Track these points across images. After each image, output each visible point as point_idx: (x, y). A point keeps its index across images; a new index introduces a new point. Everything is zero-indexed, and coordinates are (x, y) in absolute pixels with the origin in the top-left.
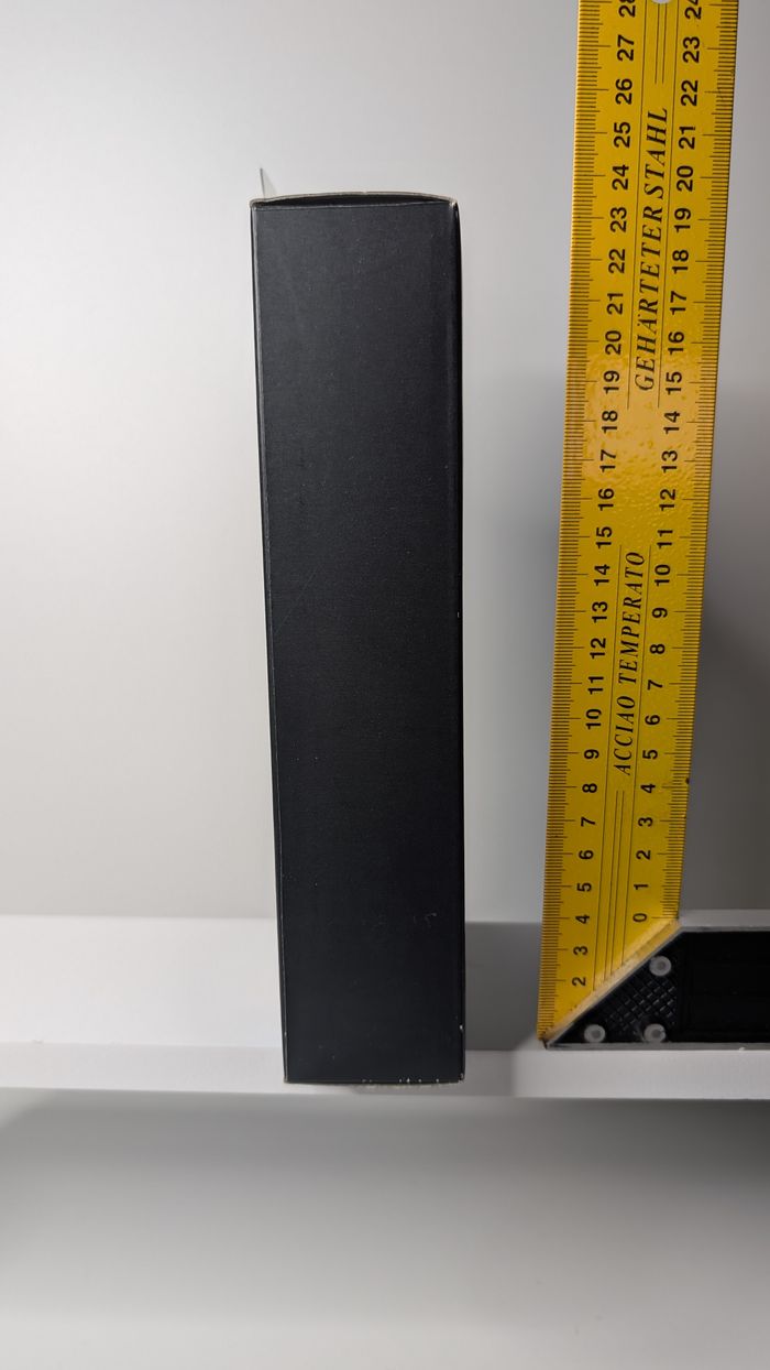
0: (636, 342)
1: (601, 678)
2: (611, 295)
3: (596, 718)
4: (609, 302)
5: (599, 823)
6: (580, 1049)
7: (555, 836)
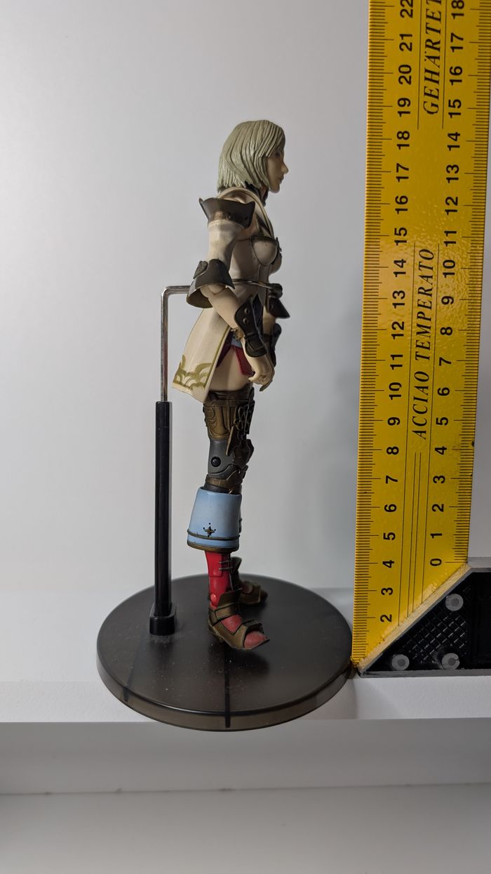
0: (424, 74)
1: (401, 356)
2: (402, 36)
3: (397, 390)
4: (400, 40)
5: (401, 481)
6: (388, 676)
7: (365, 493)
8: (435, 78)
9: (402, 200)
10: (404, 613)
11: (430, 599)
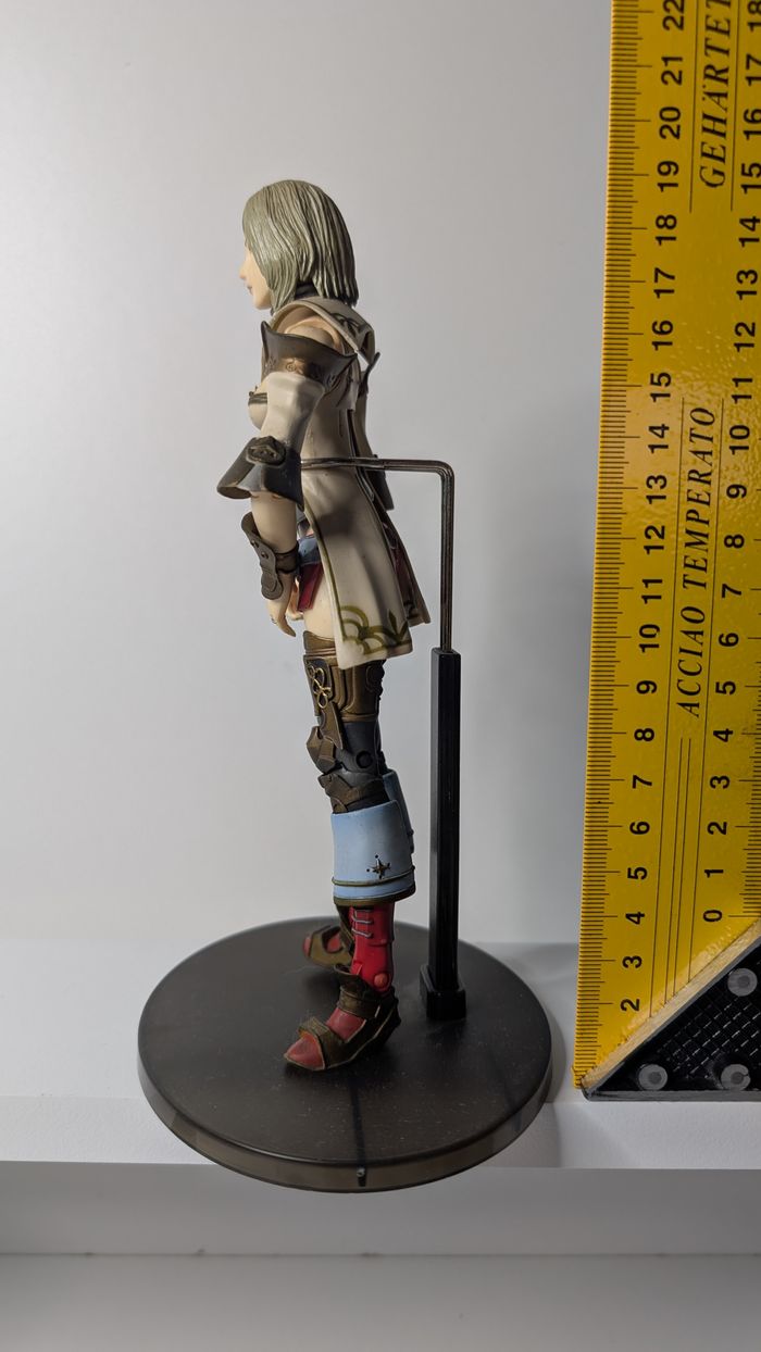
0: (701, 122)
1: (660, 581)
2: (666, 60)
3: (653, 636)
4: (663, 68)
5: (657, 784)
6: (632, 1099)
7: (598, 802)
8: (719, 127)
9: (663, 328)
10: (659, 998)
11: (702, 975)
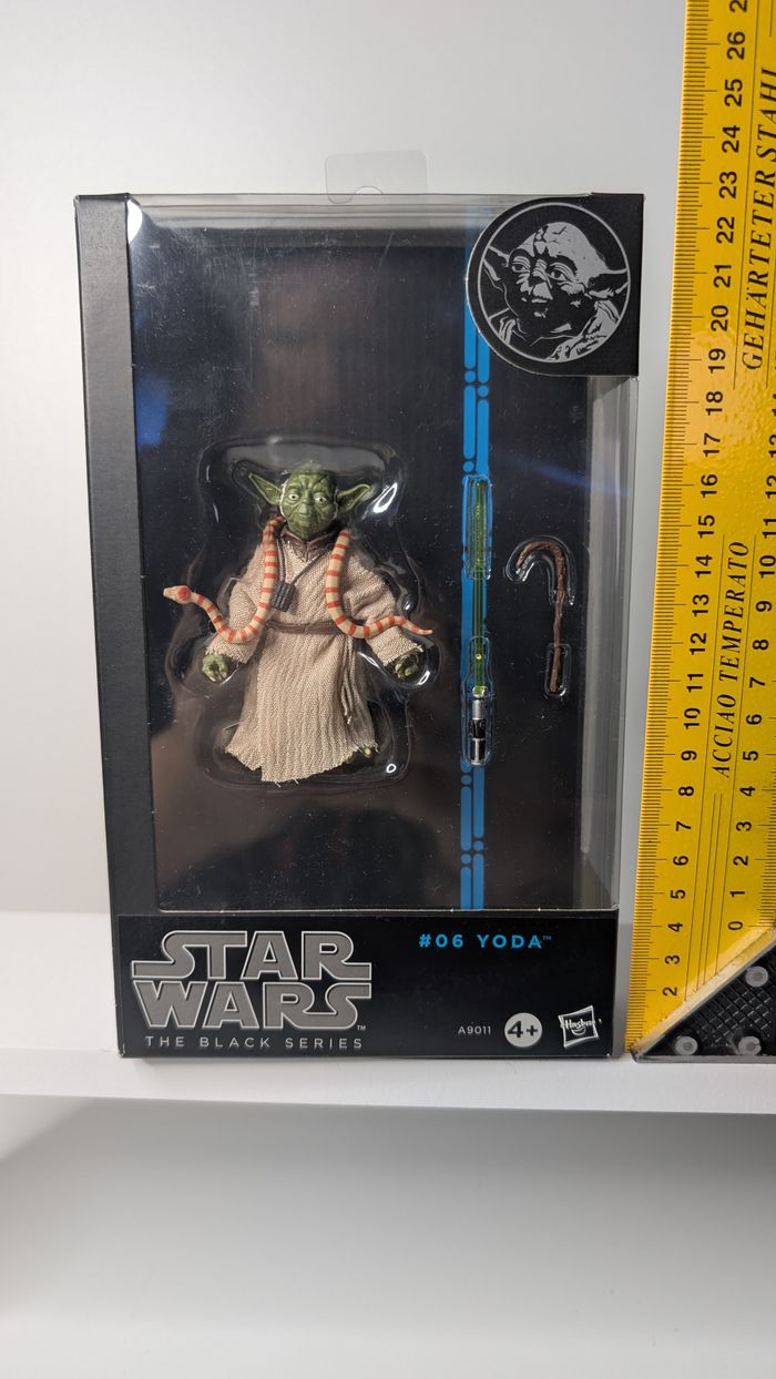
0: (745, 317)
1: (701, 675)
2: (718, 267)
3: (695, 717)
5: (695, 828)
6: (670, 1062)
7: (649, 842)
8: (759, 321)
9: (709, 481)
10: (692, 985)
11: (725, 971)
